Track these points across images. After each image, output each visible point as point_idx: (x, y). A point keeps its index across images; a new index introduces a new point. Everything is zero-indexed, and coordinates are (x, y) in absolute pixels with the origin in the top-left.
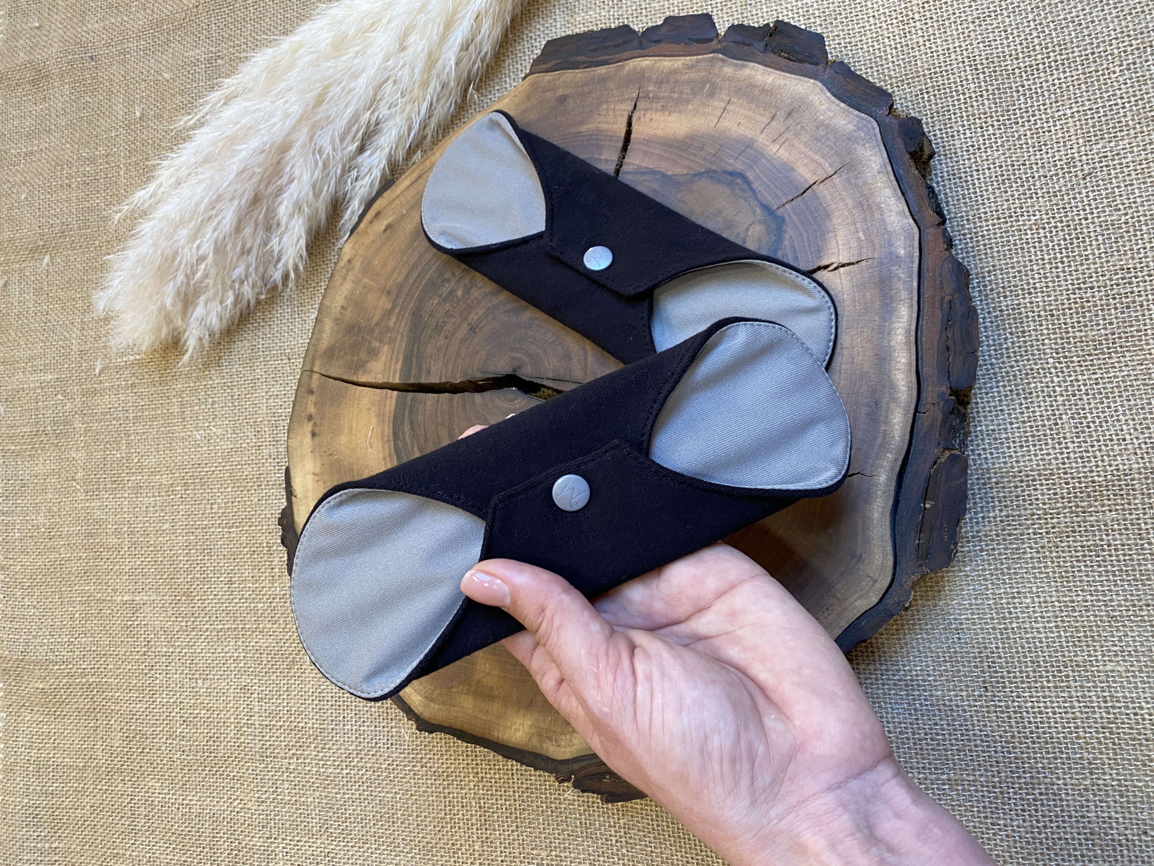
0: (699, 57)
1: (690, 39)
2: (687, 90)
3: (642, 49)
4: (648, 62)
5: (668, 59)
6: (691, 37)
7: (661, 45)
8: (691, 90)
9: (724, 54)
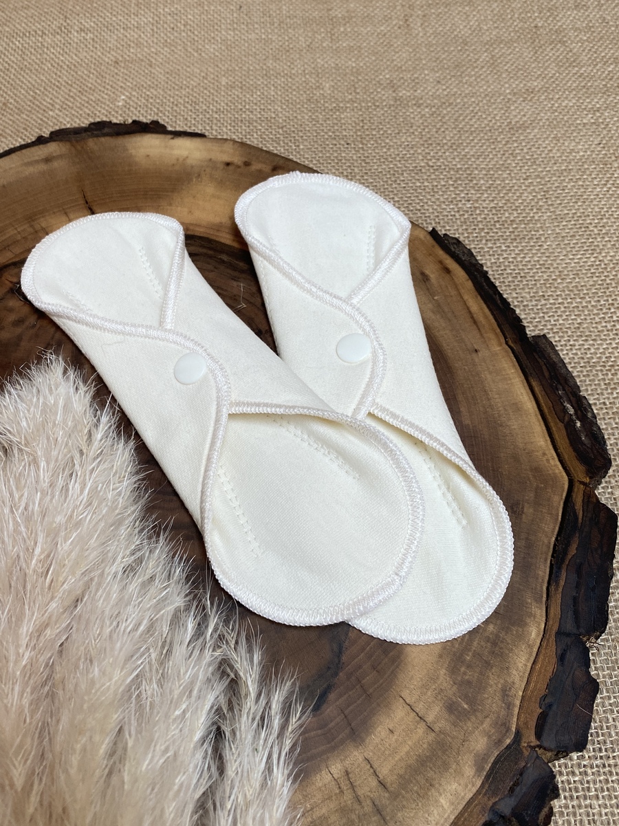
0: (516, 710)
1: (550, 706)
2: (471, 675)
3: (559, 633)
4: (533, 635)
5: (529, 665)
6: (554, 708)
7: (554, 660)
8: (469, 683)
9: (508, 747)
